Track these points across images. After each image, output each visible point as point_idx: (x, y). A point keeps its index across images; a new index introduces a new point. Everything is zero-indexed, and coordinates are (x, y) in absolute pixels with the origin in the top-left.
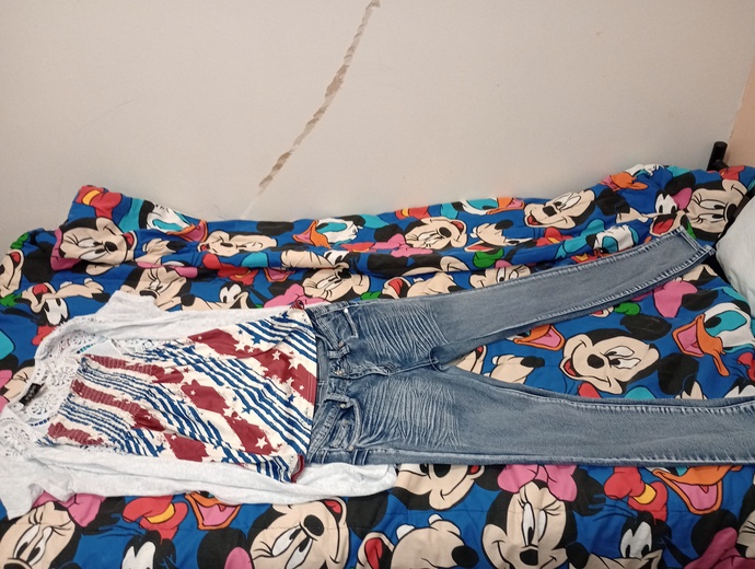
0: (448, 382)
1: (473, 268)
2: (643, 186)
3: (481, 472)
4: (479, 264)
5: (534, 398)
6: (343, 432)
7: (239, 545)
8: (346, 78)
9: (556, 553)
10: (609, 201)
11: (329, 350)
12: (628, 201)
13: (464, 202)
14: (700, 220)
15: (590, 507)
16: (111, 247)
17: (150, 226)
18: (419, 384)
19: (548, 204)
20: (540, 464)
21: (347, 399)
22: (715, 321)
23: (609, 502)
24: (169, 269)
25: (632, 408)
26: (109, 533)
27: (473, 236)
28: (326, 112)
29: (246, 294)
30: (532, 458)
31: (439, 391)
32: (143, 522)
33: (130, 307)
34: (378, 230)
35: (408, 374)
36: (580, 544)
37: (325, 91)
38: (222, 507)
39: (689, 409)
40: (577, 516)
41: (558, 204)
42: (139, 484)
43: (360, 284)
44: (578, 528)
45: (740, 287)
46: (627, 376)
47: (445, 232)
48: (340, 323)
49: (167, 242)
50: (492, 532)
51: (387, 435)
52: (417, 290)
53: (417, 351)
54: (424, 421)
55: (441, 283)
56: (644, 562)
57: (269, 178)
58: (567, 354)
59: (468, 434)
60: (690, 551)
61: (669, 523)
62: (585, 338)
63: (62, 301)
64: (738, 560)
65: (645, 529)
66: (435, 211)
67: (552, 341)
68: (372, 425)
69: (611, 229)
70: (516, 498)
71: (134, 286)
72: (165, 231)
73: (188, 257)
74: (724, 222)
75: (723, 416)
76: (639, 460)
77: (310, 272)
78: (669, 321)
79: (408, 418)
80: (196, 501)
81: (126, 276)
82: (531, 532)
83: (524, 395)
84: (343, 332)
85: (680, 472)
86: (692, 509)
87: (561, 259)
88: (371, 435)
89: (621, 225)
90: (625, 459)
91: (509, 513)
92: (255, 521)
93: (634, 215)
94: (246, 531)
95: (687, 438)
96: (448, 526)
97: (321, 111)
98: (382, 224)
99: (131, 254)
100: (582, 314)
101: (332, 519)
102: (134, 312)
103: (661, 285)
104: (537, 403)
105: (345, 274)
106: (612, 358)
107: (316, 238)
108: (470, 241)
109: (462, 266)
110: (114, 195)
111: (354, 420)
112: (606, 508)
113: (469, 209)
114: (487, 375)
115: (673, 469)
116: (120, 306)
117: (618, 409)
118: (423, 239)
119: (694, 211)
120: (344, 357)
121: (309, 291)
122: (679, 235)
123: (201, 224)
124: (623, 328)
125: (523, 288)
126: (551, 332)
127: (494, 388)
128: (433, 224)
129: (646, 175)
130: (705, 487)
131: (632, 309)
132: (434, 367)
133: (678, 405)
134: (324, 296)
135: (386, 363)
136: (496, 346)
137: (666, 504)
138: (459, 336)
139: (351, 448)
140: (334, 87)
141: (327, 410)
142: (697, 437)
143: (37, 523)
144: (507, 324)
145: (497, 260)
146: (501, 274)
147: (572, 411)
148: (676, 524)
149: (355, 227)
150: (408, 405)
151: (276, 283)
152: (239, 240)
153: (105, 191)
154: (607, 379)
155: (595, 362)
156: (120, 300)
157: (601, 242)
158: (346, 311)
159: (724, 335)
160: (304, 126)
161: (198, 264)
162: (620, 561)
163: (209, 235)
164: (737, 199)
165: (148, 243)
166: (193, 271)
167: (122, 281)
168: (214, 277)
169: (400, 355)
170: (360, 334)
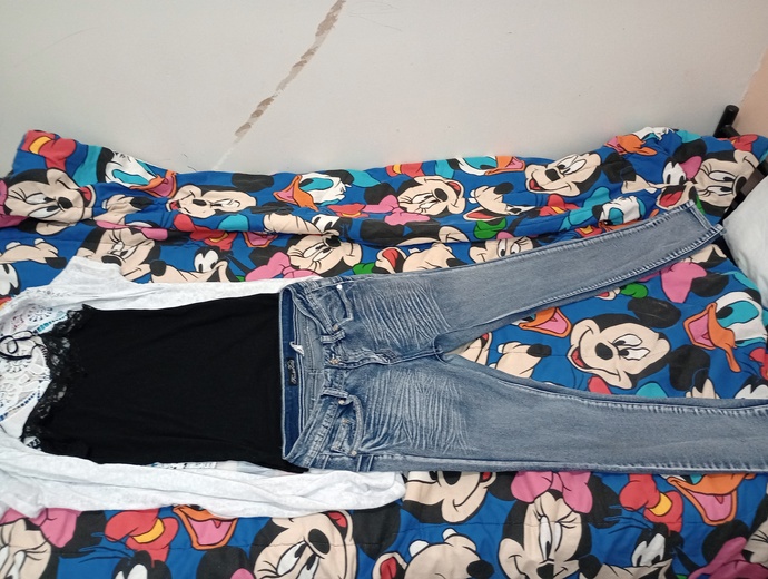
0: (453, 375)
1: (474, 239)
2: (652, 152)
3: (493, 479)
4: (480, 235)
5: (543, 394)
6: (343, 432)
7: (242, 566)
8: (342, 14)
9: (567, 565)
10: (616, 166)
11: (323, 334)
12: (635, 168)
13: (460, 160)
14: (708, 192)
15: (606, 519)
16: (66, 204)
17: (110, 179)
18: (422, 376)
19: (551, 167)
20: (555, 471)
21: (346, 395)
22: (727, 311)
23: (625, 514)
24: (134, 230)
25: (645, 407)
27: (472, 201)
28: (316, 54)
29: (225, 263)
30: (547, 465)
31: (444, 385)
32: (130, 542)
33: (92, 277)
34: (368, 189)
35: (410, 364)
36: (593, 557)
37: (316, 30)
38: (218, 523)
39: (702, 410)
40: (593, 529)
41: (561, 167)
42: (118, 495)
43: (350, 254)
44: (593, 541)
45: (749, 271)
46: (637, 369)
47: (441, 195)
48: (333, 300)
49: (130, 199)
50: (508, 546)
51: (392, 438)
52: (414, 263)
53: (418, 337)
54: (430, 421)
55: (438, 255)
56: (653, 569)
57: (247, 126)
58: (574, 341)
59: (477, 435)
60: (699, 559)
61: (683, 535)
62: (591, 323)
63: (10, 266)
64: (742, 564)
65: (659, 540)
66: (428, 168)
67: (558, 326)
68: (374, 425)
69: (618, 200)
70: (531, 507)
71: (94, 249)
72: (128, 185)
73: (156, 216)
74: (732, 196)
75: (736, 418)
76: (654, 467)
77: (296, 238)
78: (678, 307)
79: (413, 418)
80: (187, 516)
81: (84, 237)
82: (548, 547)
83: (534, 391)
84: (335, 310)
85: (695, 480)
86: (706, 521)
87: (565, 231)
88: (374, 438)
89: (628, 195)
90: (640, 467)
91: (526, 527)
92: (256, 539)
93: (639, 184)
94: (247, 549)
95: (701, 442)
96: (464, 541)
97: (310, 53)
98: (372, 183)
99: (88, 212)
100: (587, 296)
101: (338, 535)
102: (97, 282)
103: (669, 266)
104: (546, 400)
105: (334, 242)
106: (621, 348)
107: (299, 197)
108: (468, 207)
109: (462, 237)
110: (67, 142)
111: (355, 418)
112: (622, 520)
113: (465, 168)
114: (493, 366)
115: (687, 477)
116: (78, 275)
117: (630, 407)
118: (417, 202)
119: (702, 182)
120: (338, 342)
121: (296, 261)
122: (688, 210)
123: (168, 177)
124: (631, 313)
125: (526, 264)
126: (557, 316)
127: (502, 383)
128: (428, 185)
129: (655, 140)
130: (719, 497)
131: (639, 292)
132: (438, 358)
133: (691, 404)
134: (312, 268)
135: (384, 350)
136: (501, 334)
137: (681, 516)
138: (462, 320)
139: (354, 453)
140: (326, 26)
141: (325, 408)
142: (712, 442)
143: (6, 545)
144: (513, 308)
145: (499, 231)
146: (502, 247)
147: (583, 409)
148: (689, 535)
149: (342, 185)
150: (412, 402)
151: (257, 250)
152: (211, 196)
153: (56, 138)
154: (617, 372)
155: (603, 351)
156: (79, 268)
157: (607, 214)
158: (339, 287)
159: (736, 327)
160: (290, 69)
161: (168, 225)
162: (631, 569)
163: (178, 189)
164: (748, 173)
165: (108, 199)
166: (162, 234)
167: (79, 243)
168: (186, 240)
169: (400, 341)
170: (355, 314)
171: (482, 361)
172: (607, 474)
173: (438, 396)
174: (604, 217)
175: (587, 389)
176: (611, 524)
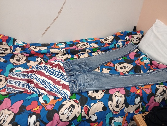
0: (94, 74)
1: (93, 52)
2: (123, 35)
3: (105, 91)
4: (94, 51)
5: (112, 76)
6: (74, 86)
7: (56, 113)
8: (63, 10)
9: (123, 105)
10: (117, 38)
11: (66, 70)
12: (120, 38)
14: (134, 41)
16: (7, 49)
17: (15, 44)
18: (88, 75)
19: (104, 39)
20: (117, 88)
21: (74, 80)
22: (142, 59)
23: (132, 93)
24: (22, 54)
25: (131, 76)
26: (23, 114)
29: (43, 59)
30: (115, 87)
31: (93, 76)
32: (32, 110)
35: (85, 73)
36: (127, 103)
37: (58, 13)
38: (51, 105)
39: (141, 75)
40: (127, 97)
41: (107, 39)
43: (69, 56)
44: (127, 99)
45: (144, 53)
46: (128, 70)
47: (84, 45)
48: (67, 64)
49: (21, 48)
50: (110, 102)
51: (84, 86)
52: (82, 57)
54: (92, 82)
55: (86, 55)
56: (138, 105)
57: (44, 33)
58: (115, 67)
59: (101, 84)
60: (147, 102)
61: (143, 96)
62: (118, 64)
65: (139, 98)
66: (81, 41)
67: (112, 65)
68: (80, 84)
69: (118, 43)
70: (113, 95)
71: (13, 59)
72: (20, 45)
73: (27, 51)
74: (138, 41)
75: (148, 76)
76: (135, 85)
77: (57, 54)
78: (133, 60)
79: (88, 82)
80: (44, 105)
81: (11, 56)
82: (118, 101)
86: (147, 93)
87: (109, 49)
88: (81, 86)
89: (120, 42)
90: (133, 85)
91: (113, 98)
92: (59, 107)
93: (121, 40)
94: (57, 110)
95: (143, 80)
96: (101, 102)
97: (57, 17)
98: (71, 44)
99: (12, 51)
100: (116, 59)
103: (130, 53)
105: (65, 54)
106: (124, 67)
107: (56, 46)
108: (90, 46)
109: (90, 51)
110: (7, 37)
111: (76, 83)
112: (132, 95)
113: (88, 40)
117: (128, 76)
118: (80, 46)
119: (133, 39)
120: (70, 71)
121: (58, 58)
122: (131, 44)
123: (28, 44)
124: (125, 61)
125: (103, 55)
126: (111, 63)
127: (104, 75)
128: (82, 43)
129: (123, 32)
130: (148, 89)
131: (125, 58)
132: (91, 71)
134: (61, 59)
135: (79, 72)
136: (101, 67)
137: (142, 93)
138: (93, 65)
139: (77, 89)
140: (60, 12)
143: (3, 114)
144: (103, 62)
145: (97, 50)
146: (98, 53)
147: (120, 77)
148: (144, 96)
149: (64, 44)
150: (87, 79)
151: (49, 57)
152: (38, 48)
153: (4, 36)
154: (125, 71)
155: (121, 68)
158: (68, 62)
159: (144, 61)
160: (53, 21)
161: (29, 53)
162: (135, 105)
163: (30, 47)
164: (140, 37)
165: (16, 48)
166: (28, 55)
167: (10, 58)
168: (33, 56)
169: (82, 70)
170: (72, 66)
171: (99, 71)
172: (127, 87)
173: (92, 78)
174: (116, 46)
175: (120, 74)
176: (130, 96)
